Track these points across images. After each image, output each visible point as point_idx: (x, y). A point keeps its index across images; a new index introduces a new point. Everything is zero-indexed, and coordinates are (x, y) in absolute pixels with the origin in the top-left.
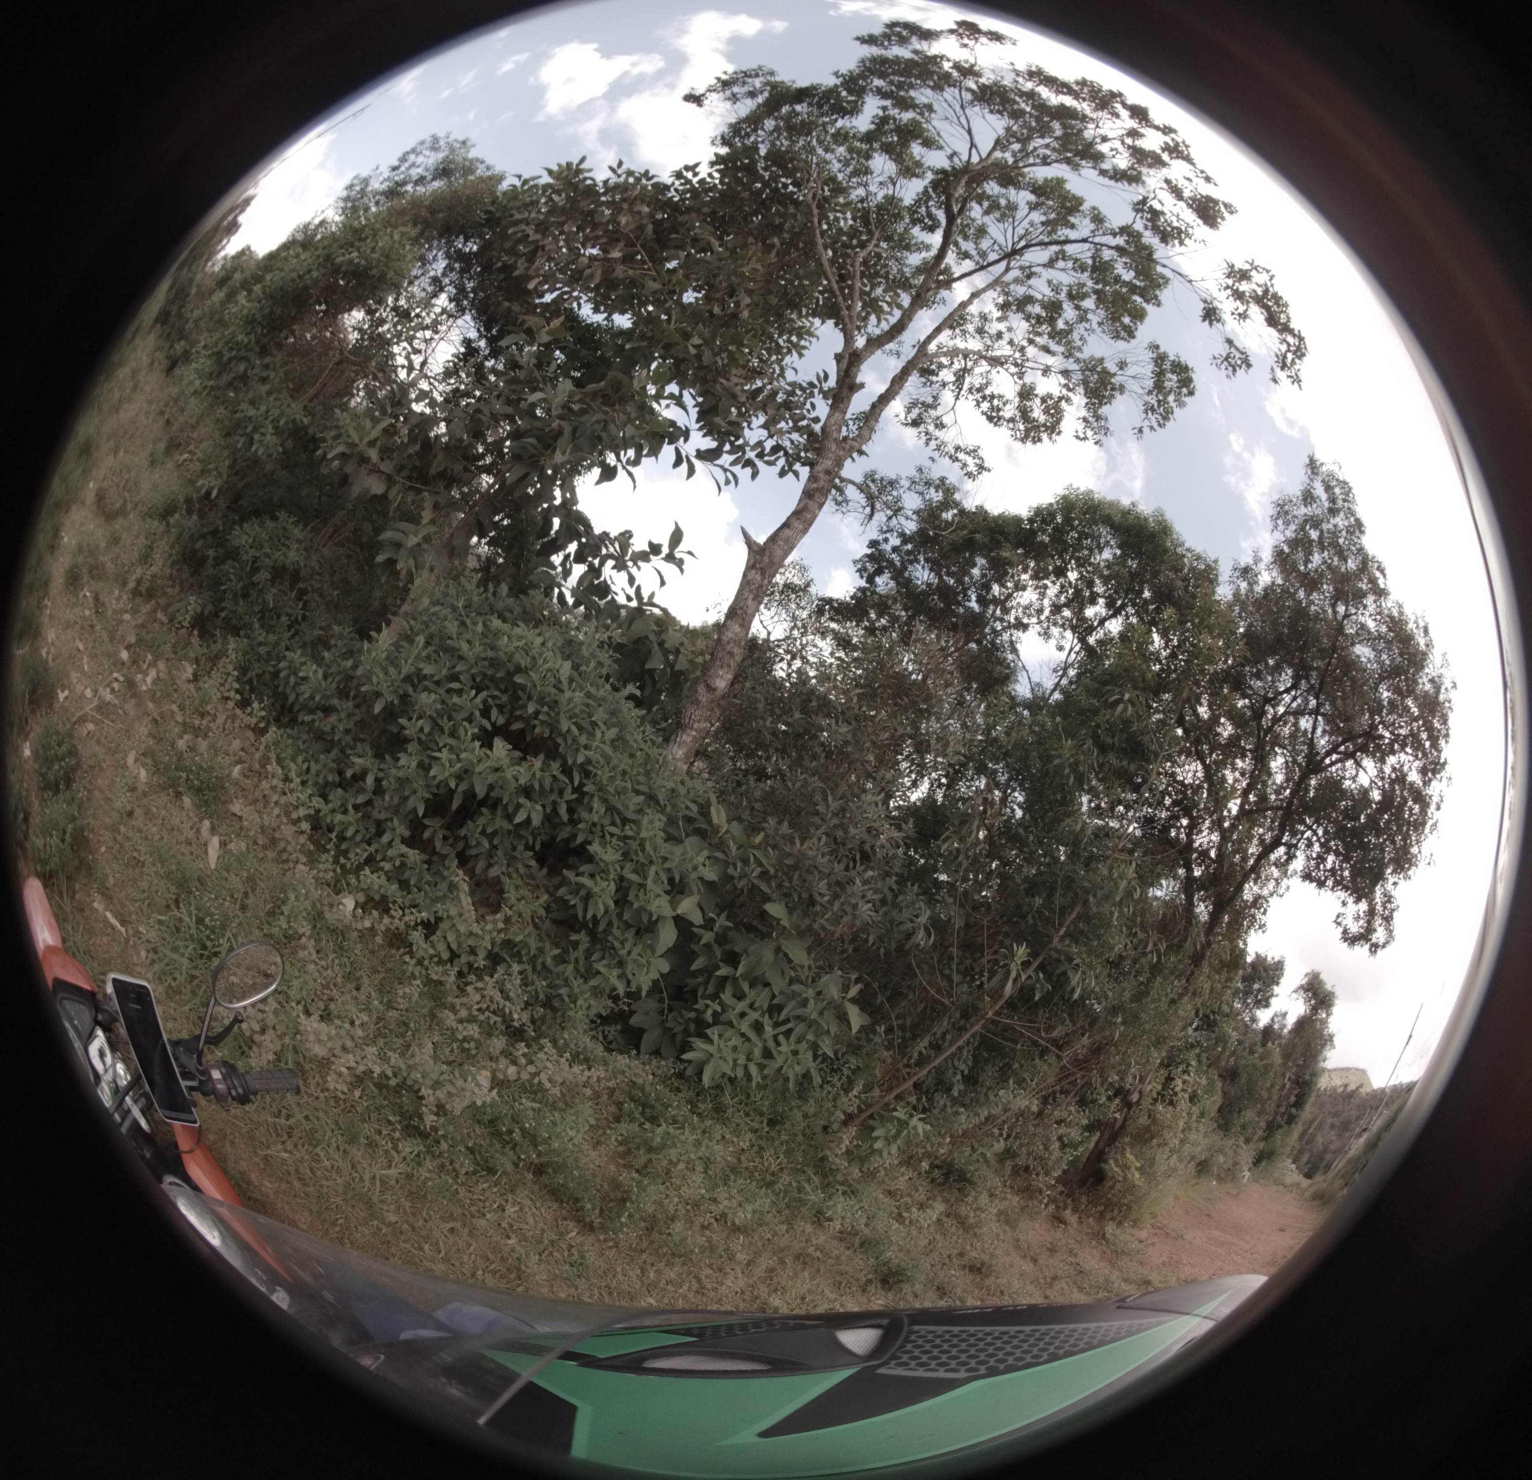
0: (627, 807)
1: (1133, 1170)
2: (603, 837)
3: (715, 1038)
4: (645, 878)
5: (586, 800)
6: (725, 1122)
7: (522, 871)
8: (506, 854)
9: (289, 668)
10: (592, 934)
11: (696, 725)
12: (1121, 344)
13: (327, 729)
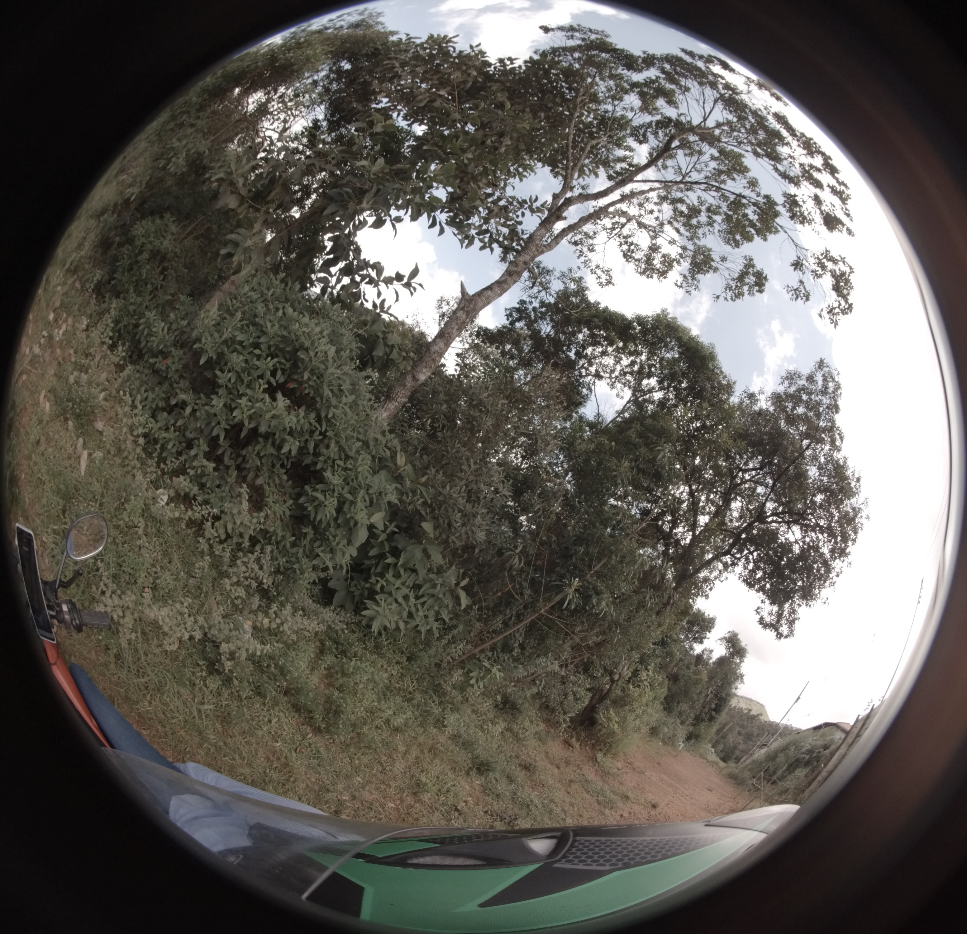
0: (351, 450)
1: (614, 722)
2: (333, 467)
3: (382, 603)
4: (356, 498)
5: (326, 441)
6: (381, 656)
7: (277, 481)
8: (269, 470)
9: (146, 323)
10: (315, 528)
11: (399, 399)
12: (728, 248)
13: (164, 368)
